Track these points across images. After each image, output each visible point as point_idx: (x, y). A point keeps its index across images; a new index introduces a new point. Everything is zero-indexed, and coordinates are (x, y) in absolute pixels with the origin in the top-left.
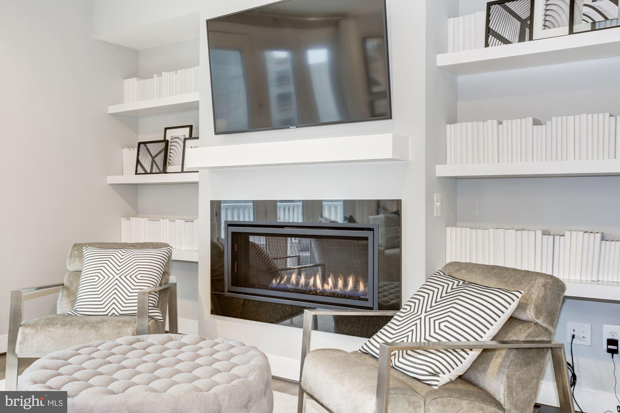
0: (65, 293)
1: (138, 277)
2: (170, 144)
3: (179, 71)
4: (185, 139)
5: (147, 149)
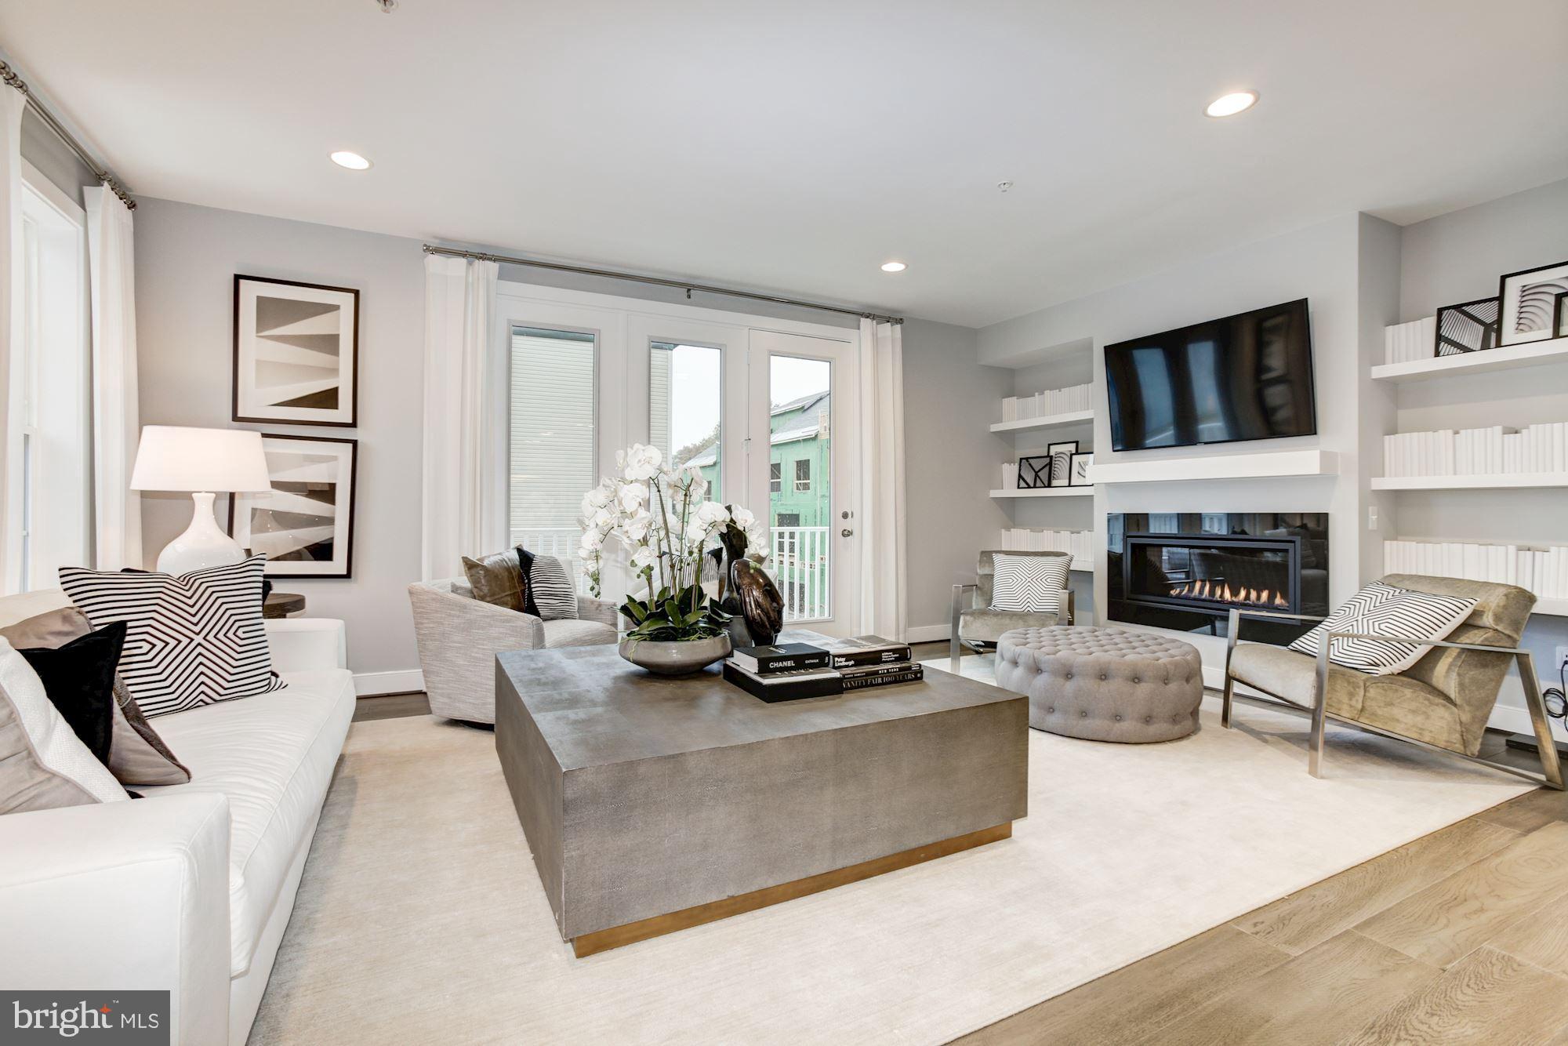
0: (979, 592)
1: (1048, 580)
2: (1054, 459)
3: (1063, 390)
4: (1072, 455)
5: (1030, 464)
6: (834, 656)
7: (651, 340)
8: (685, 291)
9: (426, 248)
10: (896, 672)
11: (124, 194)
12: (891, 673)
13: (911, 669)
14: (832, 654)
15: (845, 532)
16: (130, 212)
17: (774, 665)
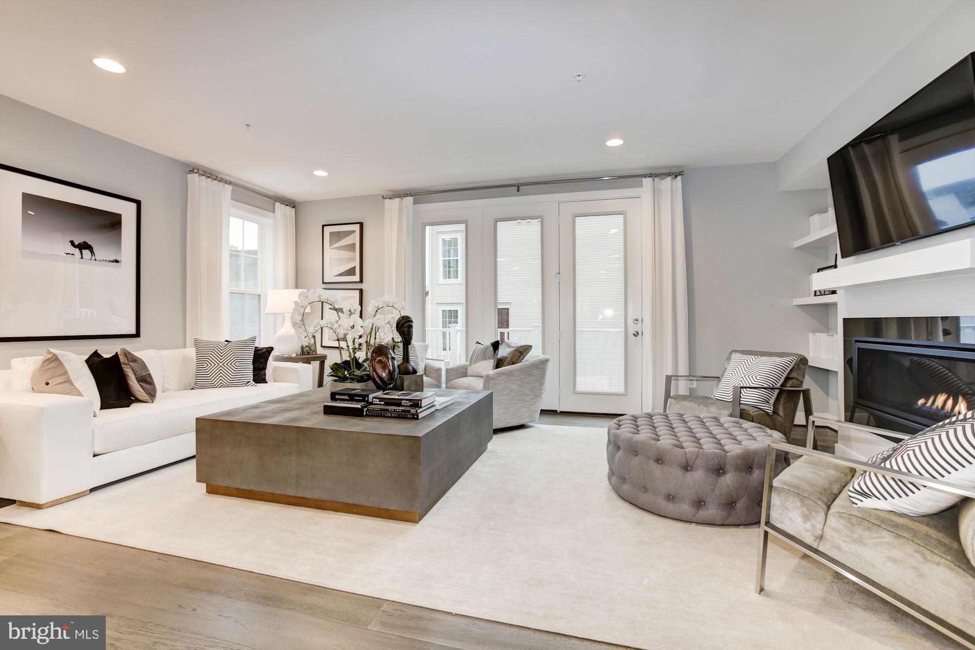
6: (373, 398)
7: (497, 221)
8: (516, 188)
9: (383, 197)
10: (400, 412)
11: (291, 203)
12: (397, 412)
13: (410, 412)
14: (371, 396)
15: (636, 333)
16: (294, 209)
17: (337, 397)
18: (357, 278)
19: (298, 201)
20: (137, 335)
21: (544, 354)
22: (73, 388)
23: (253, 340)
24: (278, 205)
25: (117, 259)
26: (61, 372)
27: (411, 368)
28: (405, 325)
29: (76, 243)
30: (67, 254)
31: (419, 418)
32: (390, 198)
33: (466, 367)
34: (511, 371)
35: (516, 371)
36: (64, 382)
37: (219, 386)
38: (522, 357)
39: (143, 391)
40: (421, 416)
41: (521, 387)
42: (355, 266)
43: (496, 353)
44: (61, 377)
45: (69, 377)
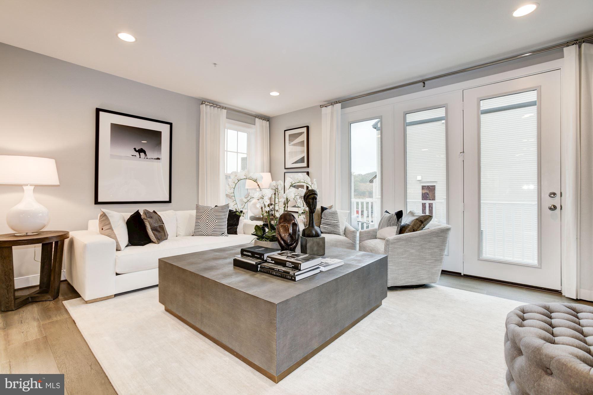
6: (268, 257)
7: (406, 113)
8: (422, 84)
9: (321, 106)
10: (282, 272)
11: (267, 119)
12: (280, 271)
13: (289, 274)
14: (266, 256)
15: (552, 207)
16: (268, 122)
17: (245, 253)
18: (305, 165)
19: (271, 117)
20: (170, 201)
21: (448, 224)
22: (113, 232)
23: (227, 206)
24: (257, 119)
25: (159, 157)
26: (107, 223)
27: (314, 232)
28: (310, 197)
29: (137, 149)
30: (133, 155)
31: (296, 280)
32: (326, 107)
33: (376, 231)
34: (411, 238)
35: (415, 237)
36: (108, 229)
37: (206, 235)
38: (422, 226)
39: (154, 236)
40: (297, 278)
41: (421, 252)
42: (304, 156)
43: (399, 221)
44: (107, 226)
45: (111, 226)
